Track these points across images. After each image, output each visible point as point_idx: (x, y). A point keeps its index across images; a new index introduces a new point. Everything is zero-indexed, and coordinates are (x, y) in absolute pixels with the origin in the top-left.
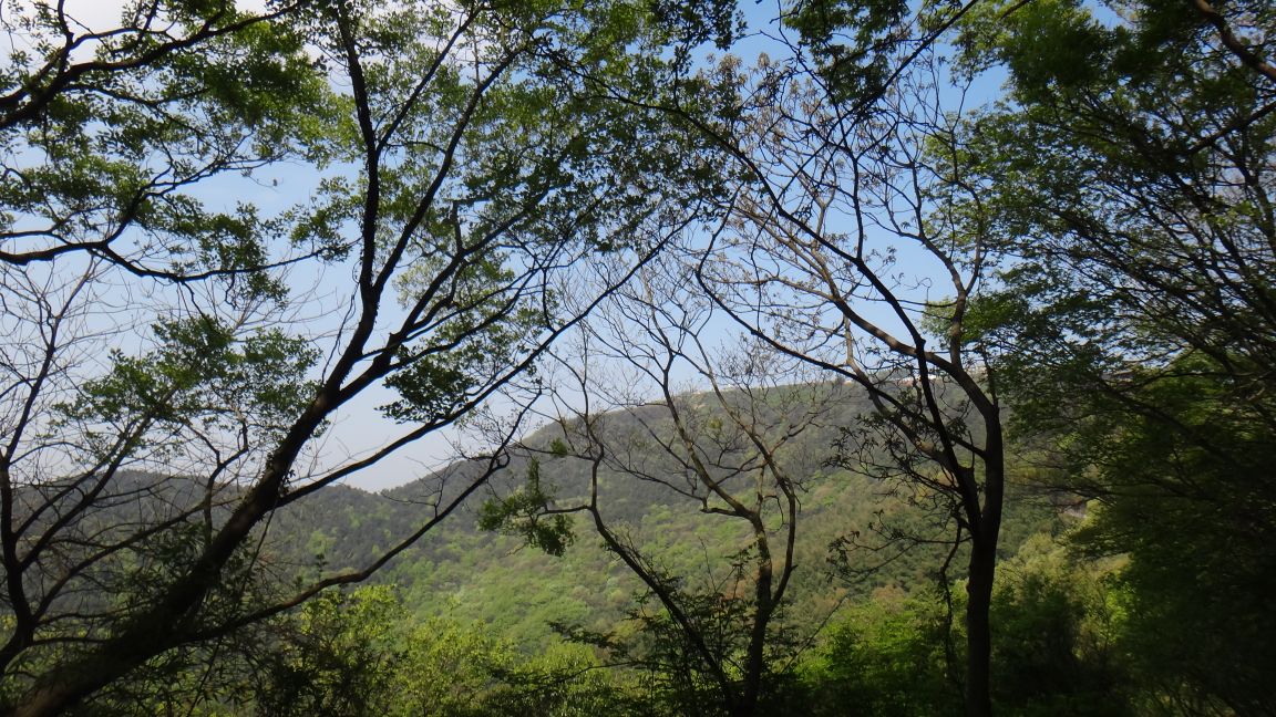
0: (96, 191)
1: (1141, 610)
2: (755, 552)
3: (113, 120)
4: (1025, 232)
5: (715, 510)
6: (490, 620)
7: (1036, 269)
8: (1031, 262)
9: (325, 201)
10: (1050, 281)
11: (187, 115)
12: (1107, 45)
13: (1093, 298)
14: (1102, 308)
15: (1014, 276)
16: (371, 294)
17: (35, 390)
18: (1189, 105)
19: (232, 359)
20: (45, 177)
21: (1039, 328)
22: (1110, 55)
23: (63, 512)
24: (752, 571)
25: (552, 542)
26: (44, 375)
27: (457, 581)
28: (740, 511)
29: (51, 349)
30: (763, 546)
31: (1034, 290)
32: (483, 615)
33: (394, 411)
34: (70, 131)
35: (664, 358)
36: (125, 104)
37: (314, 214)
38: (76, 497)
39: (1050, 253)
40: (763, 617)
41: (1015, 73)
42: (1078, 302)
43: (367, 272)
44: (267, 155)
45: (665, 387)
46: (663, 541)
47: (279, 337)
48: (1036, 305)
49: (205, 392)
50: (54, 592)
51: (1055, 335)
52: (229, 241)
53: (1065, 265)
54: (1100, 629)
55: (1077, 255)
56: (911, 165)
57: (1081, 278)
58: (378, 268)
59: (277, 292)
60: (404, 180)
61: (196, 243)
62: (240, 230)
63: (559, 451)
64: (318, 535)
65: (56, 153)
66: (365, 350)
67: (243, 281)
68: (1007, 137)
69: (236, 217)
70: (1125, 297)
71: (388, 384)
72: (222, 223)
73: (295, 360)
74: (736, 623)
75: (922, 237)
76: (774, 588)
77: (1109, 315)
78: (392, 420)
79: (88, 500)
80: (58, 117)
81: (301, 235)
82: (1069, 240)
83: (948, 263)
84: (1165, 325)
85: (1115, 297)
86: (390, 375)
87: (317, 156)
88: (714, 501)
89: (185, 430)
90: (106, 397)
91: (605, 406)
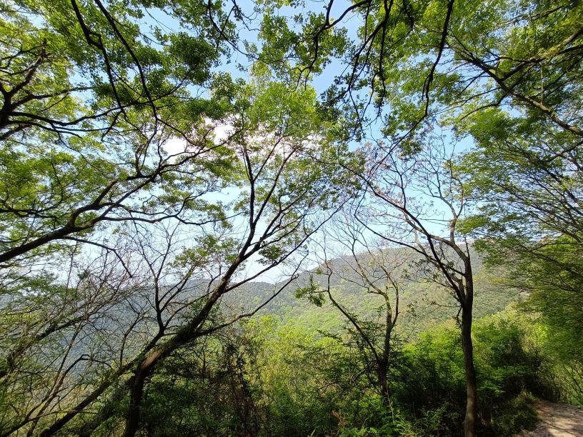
0: (178, 200)
1: (553, 333)
2: (386, 307)
3: (181, 179)
4: (487, 192)
5: (372, 292)
6: (310, 326)
7: (493, 205)
8: (491, 203)
9: (242, 198)
10: (500, 210)
11: (203, 176)
12: (513, 124)
13: (518, 215)
14: (523, 219)
15: (484, 208)
16: (253, 225)
17: (165, 258)
18: (551, 143)
19: (218, 247)
20: (164, 197)
21: (496, 227)
22: (514, 128)
23: (173, 294)
24: (385, 314)
25: (318, 302)
26: (167, 253)
27: (299, 313)
28: (380, 293)
29: (169, 245)
30: (388, 305)
31: (492, 213)
32: (308, 325)
33: (261, 261)
34: (171, 183)
35: (352, 241)
36: (185, 174)
37: (239, 202)
38: (176, 290)
39: (498, 200)
40: (389, 331)
41: (475, 138)
42: (511, 217)
43: (251, 219)
44: (224, 186)
45: (353, 250)
46: (367, 300)
47: (232, 239)
48: (494, 219)
49: (210, 257)
50: (170, 320)
51: (503, 230)
52: (215, 212)
53: (505, 204)
54: (534, 340)
55: (511, 200)
56: (436, 173)
57: (513, 208)
58: (254, 218)
59: (230, 227)
60: (265, 190)
61: (206, 213)
62: (218, 209)
63: (319, 272)
64: (256, 298)
65: (167, 190)
66: (252, 242)
67: (219, 223)
68: (476, 160)
69: (216, 205)
70: (531, 214)
71: (260, 253)
72: (213, 207)
73: (237, 246)
74: (379, 332)
75: (441, 197)
76: (392, 320)
77: (526, 221)
78: (261, 264)
79: (179, 290)
80: (167, 179)
81: (236, 209)
82: (507, 195)
83: (450, 205)
84: (548, 224)
85: (528, 215)
86: (260, 250)
87: (239, 185)
88: (372, 289)
89: (204, 270)
90: (182, 260)
91: (333, 257)
